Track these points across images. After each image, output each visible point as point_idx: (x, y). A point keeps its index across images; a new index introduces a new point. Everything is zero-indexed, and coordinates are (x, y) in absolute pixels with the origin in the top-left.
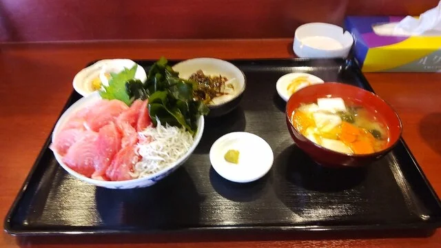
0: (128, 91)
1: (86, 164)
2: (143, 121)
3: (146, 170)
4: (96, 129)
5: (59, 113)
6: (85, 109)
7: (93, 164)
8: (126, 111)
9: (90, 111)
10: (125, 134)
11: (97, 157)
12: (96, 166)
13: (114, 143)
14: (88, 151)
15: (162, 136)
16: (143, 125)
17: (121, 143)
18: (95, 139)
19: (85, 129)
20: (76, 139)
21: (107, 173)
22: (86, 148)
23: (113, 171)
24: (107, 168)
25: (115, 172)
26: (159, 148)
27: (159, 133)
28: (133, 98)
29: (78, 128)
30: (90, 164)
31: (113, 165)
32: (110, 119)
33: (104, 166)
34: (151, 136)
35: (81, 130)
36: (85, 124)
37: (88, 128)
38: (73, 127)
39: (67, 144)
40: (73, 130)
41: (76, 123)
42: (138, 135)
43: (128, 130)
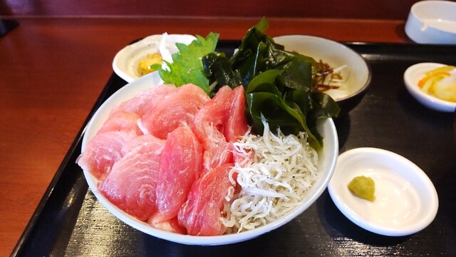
0: (206, 72)
1: (141, 196)
2: (237, 122)
3: (250, 215)
4: (160, 133)
5: (91, 106)
6: (136, 99)
7: (155, 198)
8: (207, 104)
9: (147, 102)
10: (208, 144)
11: (162, 186)
12: (161, 203)
13: (194, 160)
14: (146, 173)
15: (272, 151)
16: (238, 130)
17: (202, 161)
18: (158, 152)
19: (140, 133)
20: (124, 150)
21: (180, 218)
22: (141, 166)
23: (193, 214)
24: (180, 207)
25: (196, 218)
26: (275, 174)
27: (269, 145)
28: (215, 84)
29: (128, 129)
30: (148, 196)
31: (191, 203)
32: (181, 117)
33: (175, 203)
34: (253, 151)
35: (133, 133)
36: (139, 124)
37: (145, 130)
38: (119, 128)
39: (108, 158)
40: (118, 133)
41: (124, 121)
42: (231, 148)
43: (213, 138)
